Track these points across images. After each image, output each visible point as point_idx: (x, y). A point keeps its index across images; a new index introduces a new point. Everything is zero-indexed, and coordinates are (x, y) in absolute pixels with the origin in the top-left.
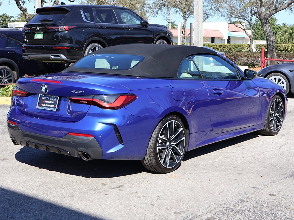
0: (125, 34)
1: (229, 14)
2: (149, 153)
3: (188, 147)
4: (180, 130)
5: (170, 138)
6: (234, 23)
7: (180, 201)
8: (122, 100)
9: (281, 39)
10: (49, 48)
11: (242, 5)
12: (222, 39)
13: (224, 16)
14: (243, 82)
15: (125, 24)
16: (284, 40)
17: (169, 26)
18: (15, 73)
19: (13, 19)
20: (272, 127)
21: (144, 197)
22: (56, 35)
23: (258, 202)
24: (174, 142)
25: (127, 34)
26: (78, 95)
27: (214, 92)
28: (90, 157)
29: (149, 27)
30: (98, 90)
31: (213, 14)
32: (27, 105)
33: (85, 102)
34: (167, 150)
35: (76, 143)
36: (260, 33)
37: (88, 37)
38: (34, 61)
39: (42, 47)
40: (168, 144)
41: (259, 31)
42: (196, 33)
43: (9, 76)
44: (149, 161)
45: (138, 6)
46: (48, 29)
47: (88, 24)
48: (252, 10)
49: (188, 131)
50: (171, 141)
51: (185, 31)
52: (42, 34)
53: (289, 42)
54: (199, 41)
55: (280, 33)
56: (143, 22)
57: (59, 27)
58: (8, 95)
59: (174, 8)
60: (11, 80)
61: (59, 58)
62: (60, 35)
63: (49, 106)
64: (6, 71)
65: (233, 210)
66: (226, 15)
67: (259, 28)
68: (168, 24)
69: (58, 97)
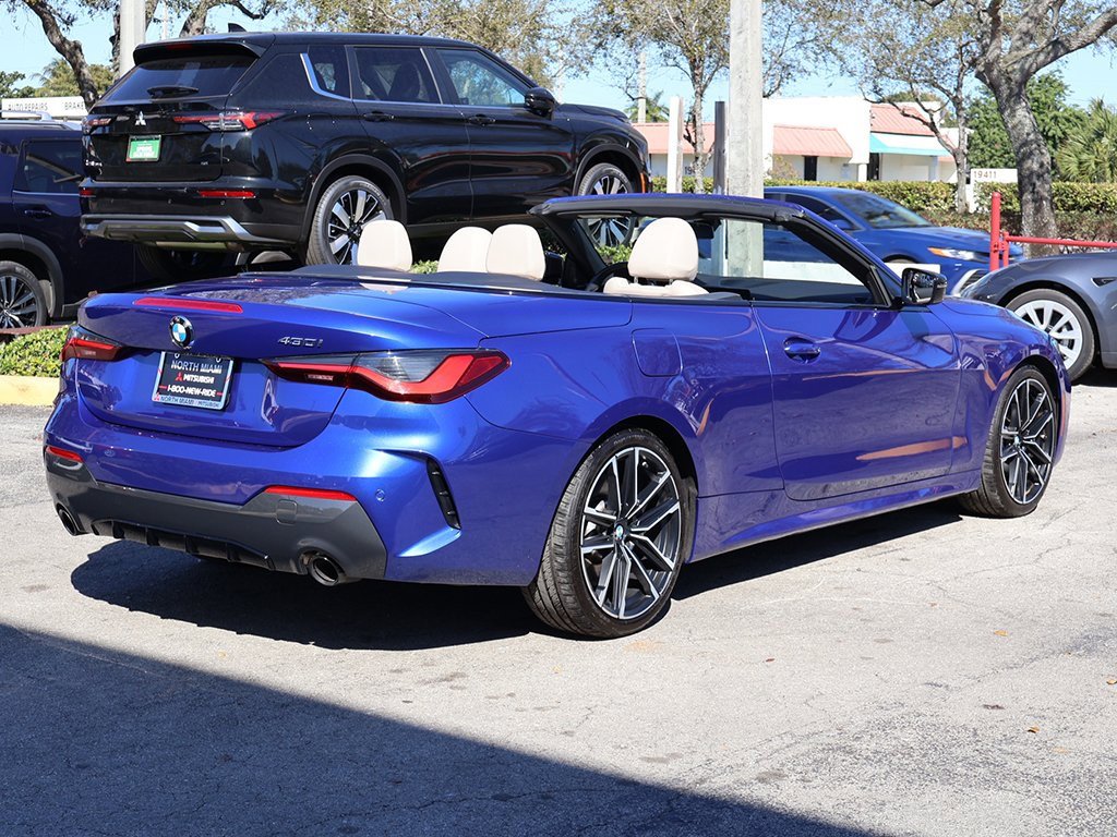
0: (465, 142)
1: (874, 65)
2: (552, 571)
3: (693, 546)
4: (662, 481)
5: (625, 510)
6: (892, 100)
7: (665, 724)
8: (455, 370)
9: (1081, 163)
10: (183, 193)
11: (925, 28)
12: (845, 165)
13: (852, 74)
14: (899, 315)
15: (467, 104)
16: (1094, 166)
17: (636, 113)
18: (47, 287)
19: (19, 85)
20: (1014, 487)
21: (539, 709)
22: (209, 146)
23: (942, 727)
24: (640, 526)
25: (475, 141)
26: (302, 352)
27: (787, 349)
28: (342, 571)
29: (556, 115)
30: (372, 335)
31: (809, 65)
32: (118, 391)
33: (325, 378)
34: (615, 555)
35: (294, 522)
36: (998, 137)
37: (325, 153)
38: (122, 241)
39: (154, 189)
40: (619, 531)
41: (996, 130)
42: (739, 138)
43: (25, 300)
44: (555, 597)
45: (514, 33)
46: (179, 124)
47: (329, 105)
48: (964, 49)
49: (693, 490)
50: (628, 524)
51: (699, 130)
52: (158, 142)
53: (1112, 175)
54: (750, 168)
55: (1077, 137)
56: (536, 98)
57: (221, 115)
58: (25, 369)
59: (655, 44)
60: (33, 314)
61: (219, 230)
62: (222, 144)
63: (198, 391)
64: (14, 279)
65: (851, 753)
66: (860, 68)
67: (996, 120)
68: (632, 103)
69: (232, 362)
